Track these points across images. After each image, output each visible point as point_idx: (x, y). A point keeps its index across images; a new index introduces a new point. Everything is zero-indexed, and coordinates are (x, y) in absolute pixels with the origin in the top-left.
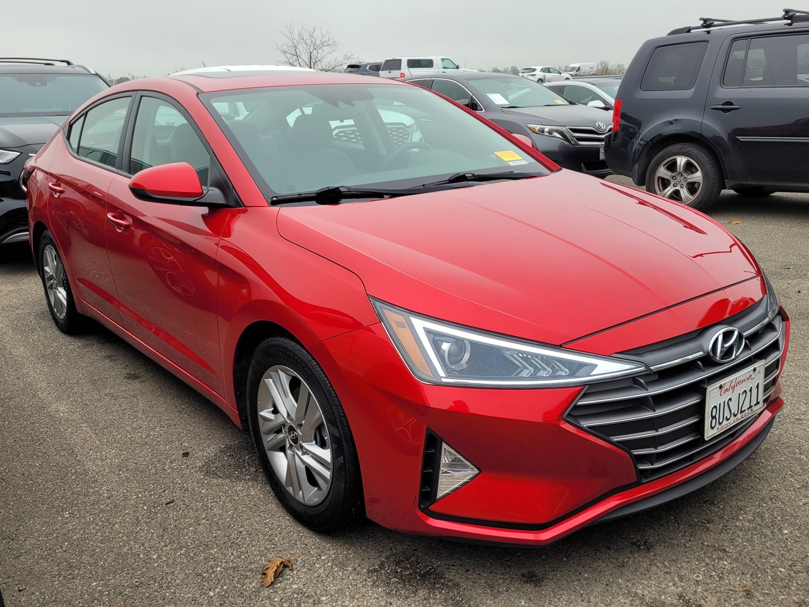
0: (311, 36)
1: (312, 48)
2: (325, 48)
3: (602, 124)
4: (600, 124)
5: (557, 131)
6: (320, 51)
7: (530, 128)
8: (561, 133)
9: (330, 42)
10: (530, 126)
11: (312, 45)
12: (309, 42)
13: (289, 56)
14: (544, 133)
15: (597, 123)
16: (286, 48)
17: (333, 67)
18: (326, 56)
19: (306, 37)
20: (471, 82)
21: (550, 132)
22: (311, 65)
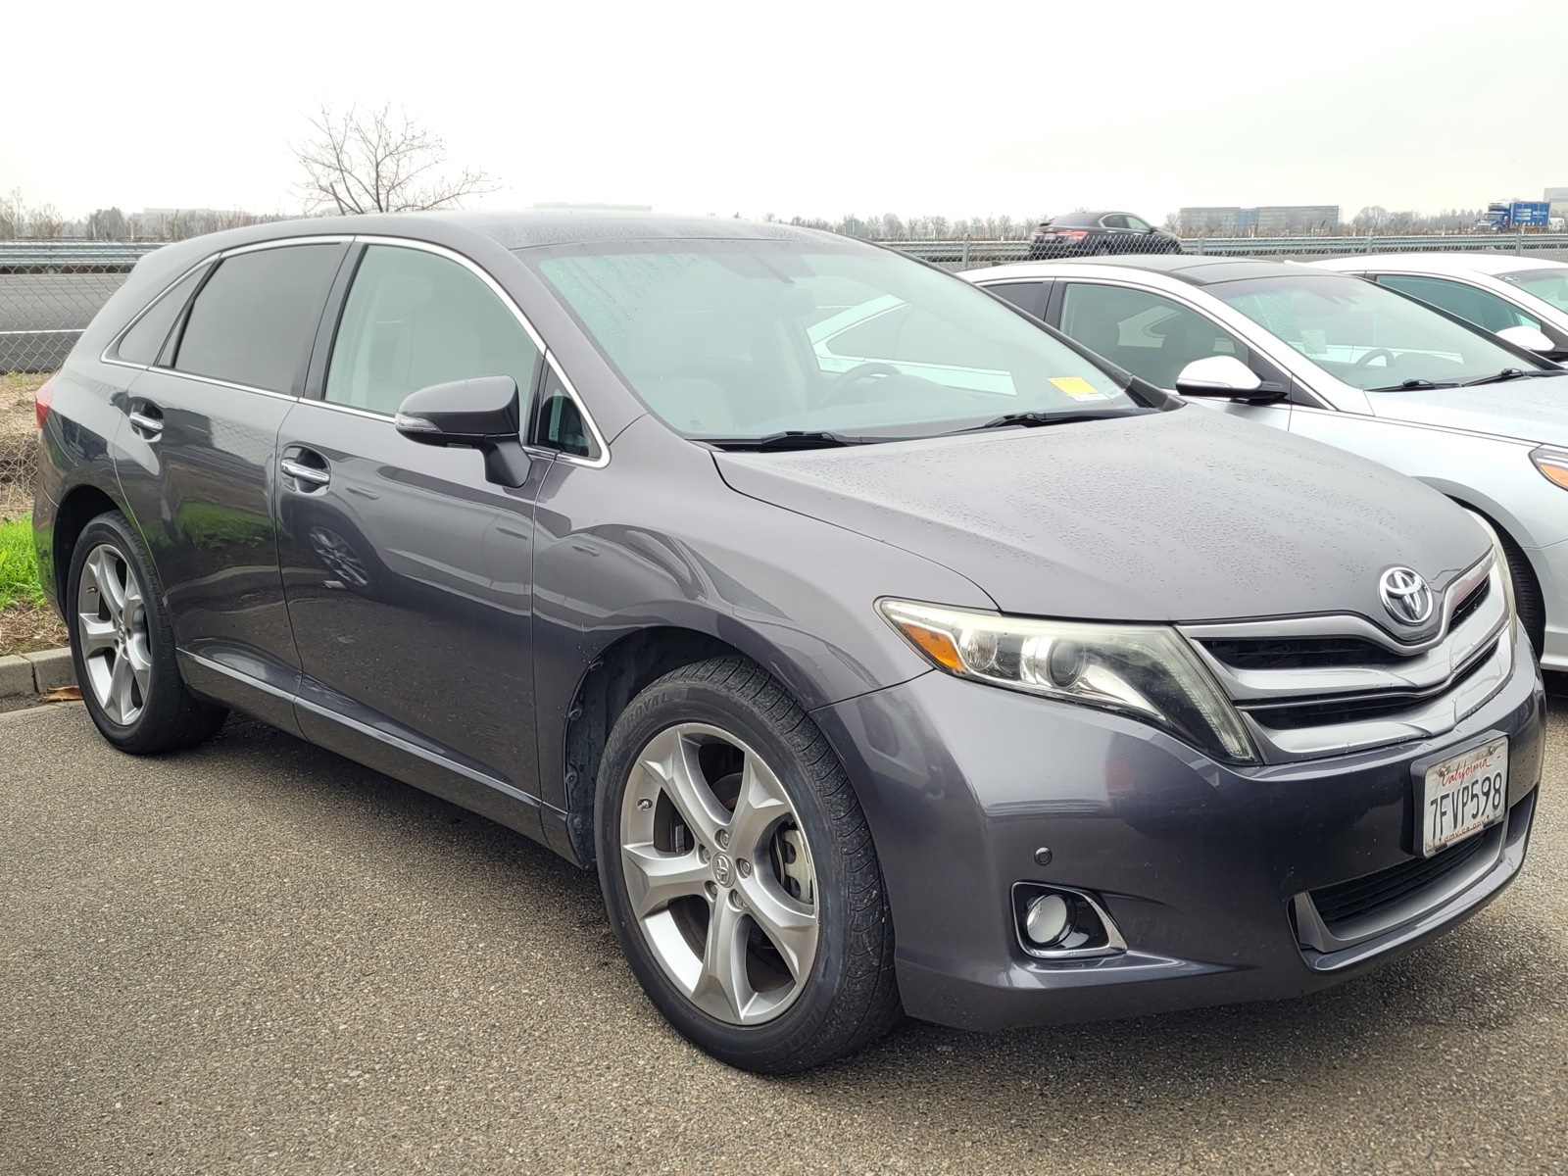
0: (380, 123)
1: (381, 151)
2: (417, 153)
3: (1415, 587)
4: (1401, 590)
5: (1119, 662)
6: (404, 161)
7: (906, 632)
8: (1148, 677)
9: (427, 140)
10: (907, 613)
11: (381, 144)
12: (375, 139)
13: (318, 169)
14: (1016, 676)
15: (1384, 586)
16: (313, 151)
17: (433, 199)
18: (418, 174)
19: (368, 125)
20: (557, 271)
21: (1062, 672)
22: (378, 194)
